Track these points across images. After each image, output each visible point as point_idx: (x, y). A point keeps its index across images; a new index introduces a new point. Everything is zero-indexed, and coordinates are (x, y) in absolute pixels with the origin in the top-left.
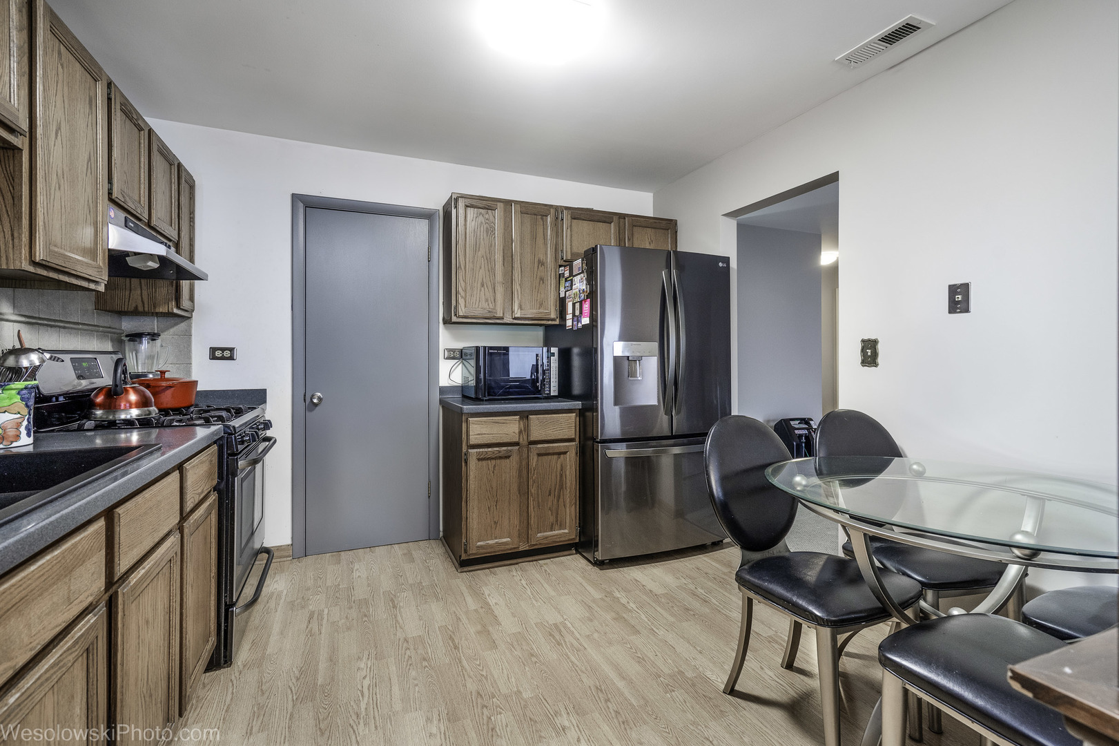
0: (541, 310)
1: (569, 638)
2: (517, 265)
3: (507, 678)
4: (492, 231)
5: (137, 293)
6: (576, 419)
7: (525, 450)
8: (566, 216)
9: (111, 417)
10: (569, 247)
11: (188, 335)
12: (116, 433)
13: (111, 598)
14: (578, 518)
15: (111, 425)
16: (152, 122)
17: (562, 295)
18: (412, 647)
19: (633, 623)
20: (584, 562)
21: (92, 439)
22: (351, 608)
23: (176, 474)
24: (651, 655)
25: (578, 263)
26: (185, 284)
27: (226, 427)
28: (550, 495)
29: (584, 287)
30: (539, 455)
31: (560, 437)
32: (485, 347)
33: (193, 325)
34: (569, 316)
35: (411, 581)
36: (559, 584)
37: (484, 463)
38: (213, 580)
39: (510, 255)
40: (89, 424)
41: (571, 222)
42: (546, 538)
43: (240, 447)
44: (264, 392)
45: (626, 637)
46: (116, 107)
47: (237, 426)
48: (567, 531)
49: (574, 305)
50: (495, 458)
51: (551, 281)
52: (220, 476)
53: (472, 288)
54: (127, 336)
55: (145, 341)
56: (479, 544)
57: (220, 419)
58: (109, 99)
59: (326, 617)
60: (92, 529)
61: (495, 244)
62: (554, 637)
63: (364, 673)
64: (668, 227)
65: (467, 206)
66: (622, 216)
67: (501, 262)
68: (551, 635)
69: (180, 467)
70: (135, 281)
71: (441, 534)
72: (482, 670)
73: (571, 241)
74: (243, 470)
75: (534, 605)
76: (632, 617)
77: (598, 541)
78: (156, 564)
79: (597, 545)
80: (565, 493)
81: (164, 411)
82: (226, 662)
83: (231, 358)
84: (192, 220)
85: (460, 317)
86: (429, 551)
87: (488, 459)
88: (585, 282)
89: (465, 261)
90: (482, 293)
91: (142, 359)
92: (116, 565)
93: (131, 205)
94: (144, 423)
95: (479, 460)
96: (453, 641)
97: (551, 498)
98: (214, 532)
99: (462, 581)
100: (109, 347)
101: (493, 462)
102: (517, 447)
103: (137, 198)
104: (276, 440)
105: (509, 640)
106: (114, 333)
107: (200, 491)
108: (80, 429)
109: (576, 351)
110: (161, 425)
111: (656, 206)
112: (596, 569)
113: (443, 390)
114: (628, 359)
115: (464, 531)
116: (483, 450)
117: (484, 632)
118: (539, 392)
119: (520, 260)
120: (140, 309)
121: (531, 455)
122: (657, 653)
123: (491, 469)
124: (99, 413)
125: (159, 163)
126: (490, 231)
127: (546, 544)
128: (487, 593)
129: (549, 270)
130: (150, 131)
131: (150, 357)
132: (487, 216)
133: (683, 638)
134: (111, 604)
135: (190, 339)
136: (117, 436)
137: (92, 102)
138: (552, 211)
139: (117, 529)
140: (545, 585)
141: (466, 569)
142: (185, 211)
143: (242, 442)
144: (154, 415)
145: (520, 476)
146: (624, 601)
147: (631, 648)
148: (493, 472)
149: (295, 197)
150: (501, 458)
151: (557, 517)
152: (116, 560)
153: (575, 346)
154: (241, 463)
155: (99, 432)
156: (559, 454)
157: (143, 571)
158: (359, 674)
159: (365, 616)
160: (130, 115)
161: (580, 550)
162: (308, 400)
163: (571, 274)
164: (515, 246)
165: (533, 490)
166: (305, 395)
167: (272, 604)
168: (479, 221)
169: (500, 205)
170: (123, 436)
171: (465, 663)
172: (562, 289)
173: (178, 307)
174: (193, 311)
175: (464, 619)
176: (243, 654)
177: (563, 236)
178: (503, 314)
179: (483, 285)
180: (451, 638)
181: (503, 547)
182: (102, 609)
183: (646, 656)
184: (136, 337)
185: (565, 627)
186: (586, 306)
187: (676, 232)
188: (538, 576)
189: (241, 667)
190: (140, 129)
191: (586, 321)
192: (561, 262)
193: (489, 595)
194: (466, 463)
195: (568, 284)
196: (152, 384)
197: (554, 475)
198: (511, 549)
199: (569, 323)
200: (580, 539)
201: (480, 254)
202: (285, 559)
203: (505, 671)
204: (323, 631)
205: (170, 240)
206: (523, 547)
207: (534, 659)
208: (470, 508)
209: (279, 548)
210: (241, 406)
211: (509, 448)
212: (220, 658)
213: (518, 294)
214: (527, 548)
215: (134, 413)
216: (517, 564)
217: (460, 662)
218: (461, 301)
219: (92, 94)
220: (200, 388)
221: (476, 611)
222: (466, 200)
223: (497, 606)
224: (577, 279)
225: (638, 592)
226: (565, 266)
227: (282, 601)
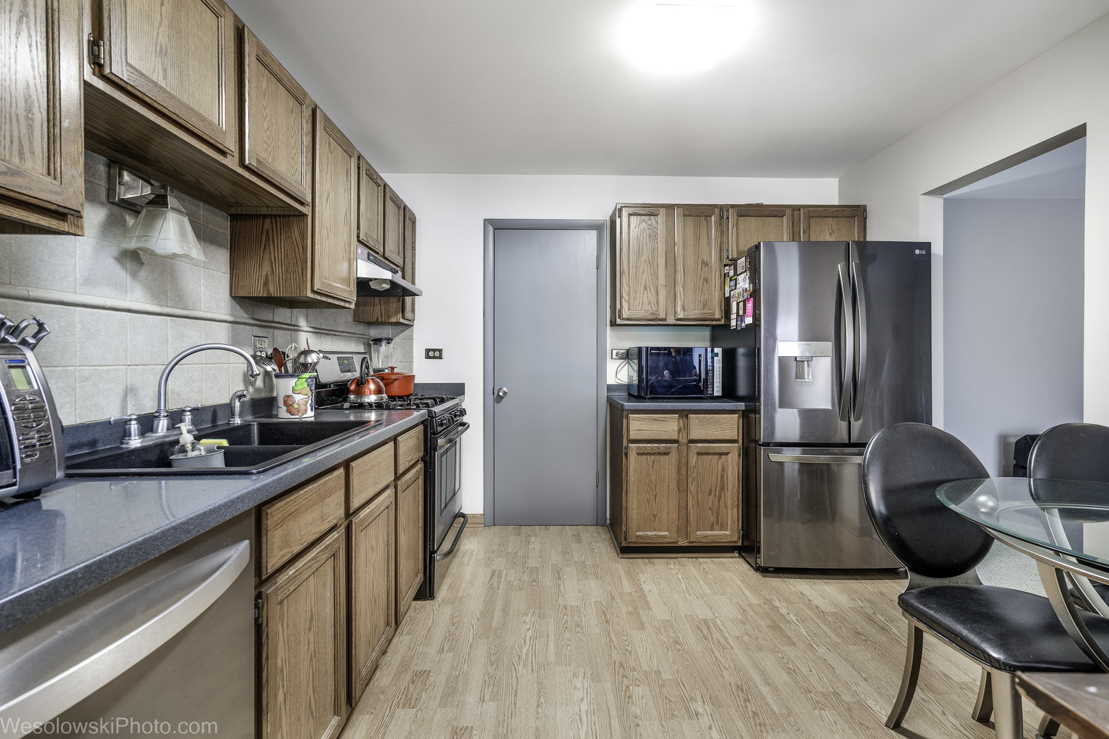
0: (705, 311)
1: (716, 635)
2: (680, 267)
3: (649, 658)
4: (655, 236)
5: (377, 309)
6: (738, 421)
7: (685, 448)
8: (732, 214)
9: (359, 401)
10: (735, 245)
11: (410, 339)
12: (361, 413)
13: (349, 524)
14: (741, 521)
15: (361, 406)
16: (387, 177)
17: (727, 295)
18: (569, 614)
19: (790, 634)
20: (745, 566)
21: (348, 416)
22: (524, 572)
23: (391, 444)
24: (804, 670)
25: (742, 262)
26: (408, 299)
27: (430, 412)
28: (710, 494)
29: (747, 286)
30: (699, 454)
31: (721, 438)
32: (647, 348)
33: (414, 331)
34: (734, 316)
35: (576, 559)
36: (715, 583)
37: (644, 457)
38: (420, 530)
39: (673, 257)
40: (346, 405)
41: (737, 220)
42: (706, 537)
43: (439, 429)
44: (463, 385)
45: (779, 646)
46: (363, 173)
47: (436, 411)
48: (729, 533)
49: (738, 304)
50: (654, 454)
51: (716, 281)
52: (426, 450)
53: (635, 292)
54: (372, 341)
55: (384, 343)
56: (638, 533)
57: (427, 405)
58: (359, 168)
59: (504, 576)
60: (336, 473)
61: (658, 248)
62: (701, 631)
63: (528, 626)
64: (856, 214)
65: (630, 215)
66: (796, 208)
67: (664, 266)
68: (698, 628)
69: (394, 439)
70: (377, 299)
71: (608, 522)
72: (628, 646)
73: (737, 239)
74: (441, 447)
75: (686, 599)
76: (790, 628)
77: (760, 547)
78: (378, 507)
79: (759, 552)
80: (726, 495)
81: (392, 398)
82: (430, 596)
83: (440, 357)
84: (414, 248)
85: (624, 319)
86: (595, 535)
87: (647, 454)
88: (748, 281)
89: (629, 266)
90: (645, 296)
91: (382, 358)
92: (351, 502)
93: (371, 244)
94: (379, 406)
95: (638, 454)
96: (605, 615)
97: (711, 498)
98: (421, 493)
99: (621, 566)
100: (361, 349)
101: (652, 457)
102: (676, 445)
103: (376, 238)
104: (469, 426)
105: (657, 625)
106: (365, 338)
107: (409, 459)
108: (341, 408)
109: (741, 351)
110: (388, 408)
111: (841, 193)
112: (758, 575)
113: (610, 388)
114: (796, 360)
115: (624, 520)
116: (643, 445)
117: (635, 613)
118: (701, 392)
119: (683, 262)
120: (380, 320)
121: (691, 453)
122: (812, 669)
123: (651, 464)
124: (352, 397)
125: (390, 207)
126: (653, 236)
127: (705, 542)
128: (642, 579)
129: (714, 270)
130: (385, 185)
131: (387, 357)
132: (650, 222)
133: (848, 661)
134: (349, 529)
135: (412, 342)
136: (363, 415)
137: (348, 172)
138: (717, 211)
139: (351, 477)
140: (702, 582)
141: (626, 556)
142: (408, 242)
143: (442, 425)
144: (384, 400)
145: (679, 473)
146: (784, 611)
147: (783, 658)
148: (652, 467)
149: (487, 222)
150: (660, 454)
151: (717, 518)
152: (351, 498)
153: (740, 346)
154: (441, 441)
155: (352, 411)
156: (721, 454)
157: (369, 510)
158: (524, 626)
159: (535, 581)
160: (373, 177)
161: (743, 554)
162: (496, 394)
163: (736, 274)
164: (679, 249)
165: (692, 488)
166: (494, 389)
167: (466, 559)
168: (642, 228)
169: (662, 211)
170: (366, 415)
171: (613, 636)
172: (727, 289)
173: (403, 318)
174: (414, 320)
175: (618, 600)
176: (442, 593)
177: (728, 236)
178: (666, 315)
179: (646, 289)
180: (604, 613)
181: (661, 540)
182: (342, 530)
183: (799, 669)
184: (378, 341)
185: (715, 624)
186: (750, 305)
187: (865, 219)
188: (695, 572)
189: (440, 602)
190: (379, 186)
191: (749, 320)
192: (726, 261)
193: (645, 582)
194: (626, 456)
195: (732, 283)
196: (385, 377)
197: (715, 474)
198: (669, 543)
199: (733, 323)
200: (742, 543)
201: (642, 259)
202: (478, 526)
203: (648, 651)
204: (501, 587)
205: (398, 266)
206: (682, 543)
207: (678, 647)
208: (630, 498)
209: (474, 516)
210: (444, 396)
211: (669, 445)
212: (426, 592)
213: (680, 295)
214: (686, 544)
215: (372, 398)
216: (676, 558)
217: (609, 635)
218: (625, 305)
219: (348, 167)
220: (416, 381)
221: (630, 594)
222: (629, 209)
223: (651, 594)
224: (741, 278)
225: (801, 605)
226: (730, 265)
227: (473, 558)
